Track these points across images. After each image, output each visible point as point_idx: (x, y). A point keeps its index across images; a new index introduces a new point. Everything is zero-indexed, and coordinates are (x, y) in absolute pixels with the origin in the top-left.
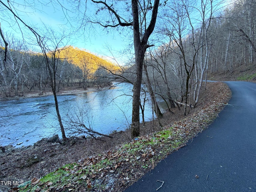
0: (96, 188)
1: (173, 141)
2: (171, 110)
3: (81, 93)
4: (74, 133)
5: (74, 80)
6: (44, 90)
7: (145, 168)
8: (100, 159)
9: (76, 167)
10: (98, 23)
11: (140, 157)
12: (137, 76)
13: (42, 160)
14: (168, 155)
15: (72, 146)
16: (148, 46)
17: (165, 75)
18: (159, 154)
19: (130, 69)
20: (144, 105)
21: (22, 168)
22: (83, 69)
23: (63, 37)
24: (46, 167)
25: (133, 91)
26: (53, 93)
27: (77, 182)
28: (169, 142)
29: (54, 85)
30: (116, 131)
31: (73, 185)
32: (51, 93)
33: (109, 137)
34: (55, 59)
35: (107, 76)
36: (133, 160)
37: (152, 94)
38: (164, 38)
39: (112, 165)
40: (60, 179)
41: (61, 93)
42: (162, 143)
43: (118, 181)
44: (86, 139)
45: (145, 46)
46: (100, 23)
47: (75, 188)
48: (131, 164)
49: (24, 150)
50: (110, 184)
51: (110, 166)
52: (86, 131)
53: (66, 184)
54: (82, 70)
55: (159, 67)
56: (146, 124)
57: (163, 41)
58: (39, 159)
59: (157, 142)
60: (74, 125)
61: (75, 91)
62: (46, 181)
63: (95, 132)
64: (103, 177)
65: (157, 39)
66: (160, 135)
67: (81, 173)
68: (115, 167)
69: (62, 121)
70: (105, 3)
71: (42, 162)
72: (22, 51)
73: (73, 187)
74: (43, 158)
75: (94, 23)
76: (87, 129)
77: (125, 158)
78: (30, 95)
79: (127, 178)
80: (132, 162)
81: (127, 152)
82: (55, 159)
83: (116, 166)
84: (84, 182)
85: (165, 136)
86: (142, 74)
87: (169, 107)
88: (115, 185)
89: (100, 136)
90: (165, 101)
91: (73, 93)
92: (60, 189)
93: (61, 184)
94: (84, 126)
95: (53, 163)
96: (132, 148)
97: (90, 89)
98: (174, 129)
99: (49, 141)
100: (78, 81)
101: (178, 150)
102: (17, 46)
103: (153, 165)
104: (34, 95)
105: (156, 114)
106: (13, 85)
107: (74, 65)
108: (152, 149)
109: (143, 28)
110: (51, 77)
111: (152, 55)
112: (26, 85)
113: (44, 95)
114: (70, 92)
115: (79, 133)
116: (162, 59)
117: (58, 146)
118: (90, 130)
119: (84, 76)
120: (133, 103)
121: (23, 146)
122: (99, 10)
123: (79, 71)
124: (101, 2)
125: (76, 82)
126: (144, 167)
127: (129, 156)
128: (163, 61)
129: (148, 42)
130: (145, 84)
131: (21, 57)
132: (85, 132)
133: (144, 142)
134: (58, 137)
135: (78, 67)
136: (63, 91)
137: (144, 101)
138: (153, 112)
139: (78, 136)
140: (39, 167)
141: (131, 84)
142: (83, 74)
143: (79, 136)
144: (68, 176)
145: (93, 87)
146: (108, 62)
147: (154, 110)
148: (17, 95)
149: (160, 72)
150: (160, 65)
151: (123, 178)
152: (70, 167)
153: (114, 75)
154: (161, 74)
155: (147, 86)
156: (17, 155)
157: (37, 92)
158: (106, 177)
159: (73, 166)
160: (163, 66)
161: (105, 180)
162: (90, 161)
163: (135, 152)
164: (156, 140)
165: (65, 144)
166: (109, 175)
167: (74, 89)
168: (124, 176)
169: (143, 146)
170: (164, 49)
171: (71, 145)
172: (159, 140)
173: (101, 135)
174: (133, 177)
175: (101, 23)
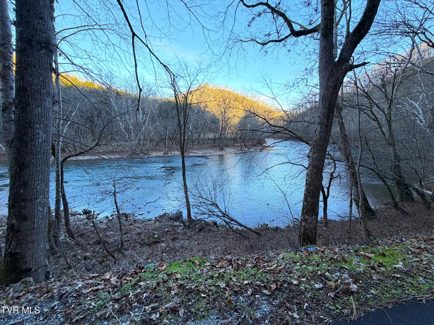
0: (239, 309)
1: (411, 276)
2: (400, 205)
3: (215, 154)
4: (203, 214)
5: (207, 136)
6: (171, 149)
7: (334, 310)
8: (244, 265)
9: (209, 266)
10: (252, 40)
11: (321, 285)
12: (321, 128)
13: (162, 242)
14: (396, 304)
15: (198, 232)
16: (352, 68)
17: (389, 126)
18: (369, 294)
19: (303, 115)
20: (329, 186)
21: (142, 245)
22: (220, 118)
23: (199, 72)
24: (167, 252)
25: (308, 157)
26: (180, 153)
27: (212, 288)
28: (399, 276)
29: (182, 142)
30: (267, 225)
31: (207, 291)
32: (178, 153)
33: (255, 232)
34: (186, 105)
35: (259, 128)
36: (307, 286)
37: (351, 166)
38: (395, 43)
39: (266, 281)
40: (189, 275)
41: (189, 153)
42: (378, 273)
43: (277, 312)
44: (217, 227)
45: (344, 67)
46: (255, 40)
47: (209, 296)
48: (303, 293)
49: (145, 223)
50: (264, 313)
51: (262, 281)
52: (220, 214)
53: (197, 285)
54: (218, 120)
55: (375, 109)
56: (329, 225)
57: (391, 50)
58: (159, 239)
59: (363, 266)
60: (204, 203)
61: (207, 151)
62: (174, 272)
63: (232, 220)
64: (251, 295)
65: (374, 48)
66: (372, 256)
67: (217, 277)
68: (271, 287)
69: (189, 193)
70: (267, 4)
71: (163, 244)
72: (151, 96)
73: (206, 292)
74: (163, 239)
75: (246, 42)
76: (221, 211)
77: (290, 277)
78: (154, 154)
79: (295, 315)
80: (306, 289)
81: (295, 268)
82: (178, 244)
83: (274, 286)
84: (222, 292)
85: (387, 259)
86: (331, 124)
87: (394, 199)
88: (271, 317)
89: (240, 228)
90: (386, 184)
91: (204, 155)
92: (190, 289)
93: (191, 283)
94: (217, 206)
95: (175, 250)
96: (304, 264)
97: (228, 150)
98: (412, 249)
99: (171, 219)
100: (213, 137)
101: (427, 301)
102: (146, 91)
103: (355, 312)
104: (158, 154)
105: (358, 209)
106: (140, 140)
107: (208, 112)
108: (351, 278)
109: (339, 32)
110: (180, 130)
111: (359, 85)
112: (151, 141)
113: (169, 155)
114: (200, 153)
115: (210, 216)
116: (383, 90)
117: (181, 228)
118: (225, 215)
119: (222, 128)
120: (307, 180)
121: (144, 218)
122: (253, 19)
123: (214, 121)
124: (261, 4)
125: (210, 137)
126: (332, 308)
127: (299, 277)
128: (386, 96)
129: (352, 58)
130: (335, 145)
131: (150, 105)
132: (217, 216)
133: (331, 259)
134: (182, 215)
135: (214, 115)
136: (192, 151)
137: (331, 179)
138: (351, 203)
139: (207, 220)
140: (159, 249)
141: (305, 144)
142: (221, 125)
143: (210, 220)
144: (199, 275)
145: (233, 146)
146: (261, 104)
147: (355, 200)
148: (142, 153)
149: (376, 120)
150: (376, 105)
151: (288, 312)
152: (200, 262)
153: (272, 126)
154: (378, 123)
155: (340, 149)
156: (139, 227)
157: (162, 151)
158: (255, 298)
159: (205, 262)
160: (385, 106)
161: (253, 302)
162: (228, 263)
163: (312, 273)
164: (359, 262)
165: (190, 228)
166: (261, 297)
167: (206, 148)
168: (289, 309)
169: (329, 267)
170: (393, 69)
171: (197, 230)
172: (368, 265)
173: (241, 225)
174: (307, 318)
175: (257, 40)
